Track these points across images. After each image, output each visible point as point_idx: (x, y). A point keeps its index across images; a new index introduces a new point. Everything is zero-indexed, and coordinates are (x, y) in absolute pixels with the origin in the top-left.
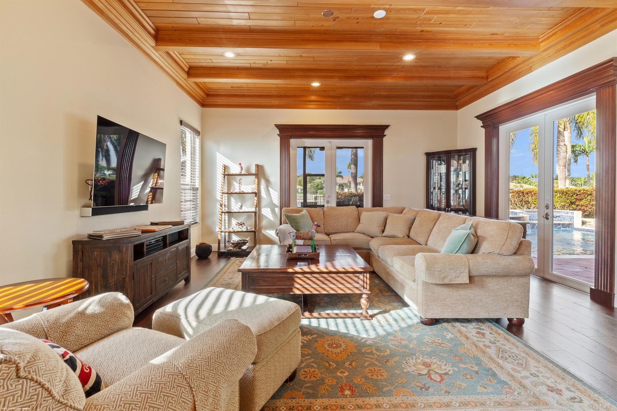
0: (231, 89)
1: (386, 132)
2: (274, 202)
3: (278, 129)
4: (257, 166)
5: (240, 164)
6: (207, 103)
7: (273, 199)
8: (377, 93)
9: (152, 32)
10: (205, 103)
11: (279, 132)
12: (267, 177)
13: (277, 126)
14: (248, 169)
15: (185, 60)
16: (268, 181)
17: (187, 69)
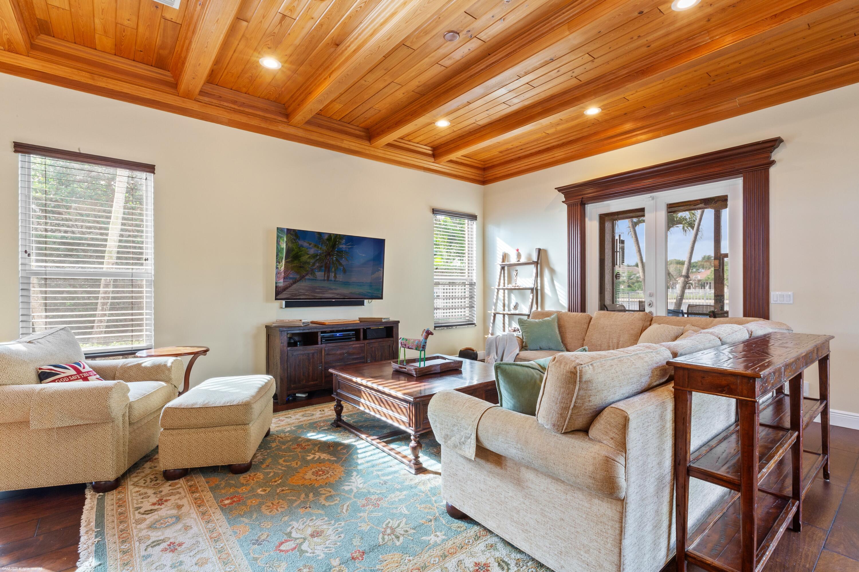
0: (501, 155)
1: (776, 155)
2: (560, 301)
3: (562, 193)
4: (539, 250)
5: (518, 250)
6: (488, 179)
7: (559, 297)
8: (740, 79)
9: (362, 134)
10: (485, 179)
11: (565, 197)
12: (552, 266)
13: (560, 189)
14: (529, 256)
15: (420, 143)
16: (552, 271)
17: (430, 152)
